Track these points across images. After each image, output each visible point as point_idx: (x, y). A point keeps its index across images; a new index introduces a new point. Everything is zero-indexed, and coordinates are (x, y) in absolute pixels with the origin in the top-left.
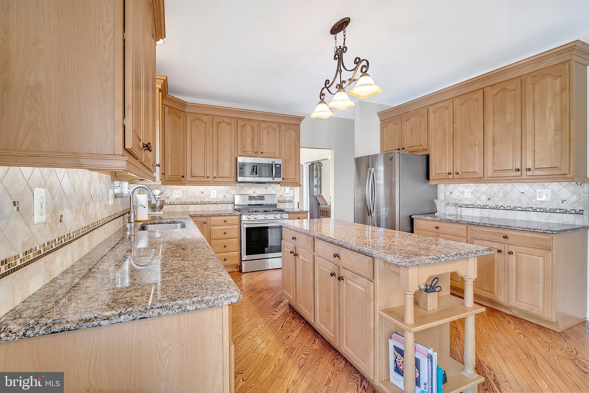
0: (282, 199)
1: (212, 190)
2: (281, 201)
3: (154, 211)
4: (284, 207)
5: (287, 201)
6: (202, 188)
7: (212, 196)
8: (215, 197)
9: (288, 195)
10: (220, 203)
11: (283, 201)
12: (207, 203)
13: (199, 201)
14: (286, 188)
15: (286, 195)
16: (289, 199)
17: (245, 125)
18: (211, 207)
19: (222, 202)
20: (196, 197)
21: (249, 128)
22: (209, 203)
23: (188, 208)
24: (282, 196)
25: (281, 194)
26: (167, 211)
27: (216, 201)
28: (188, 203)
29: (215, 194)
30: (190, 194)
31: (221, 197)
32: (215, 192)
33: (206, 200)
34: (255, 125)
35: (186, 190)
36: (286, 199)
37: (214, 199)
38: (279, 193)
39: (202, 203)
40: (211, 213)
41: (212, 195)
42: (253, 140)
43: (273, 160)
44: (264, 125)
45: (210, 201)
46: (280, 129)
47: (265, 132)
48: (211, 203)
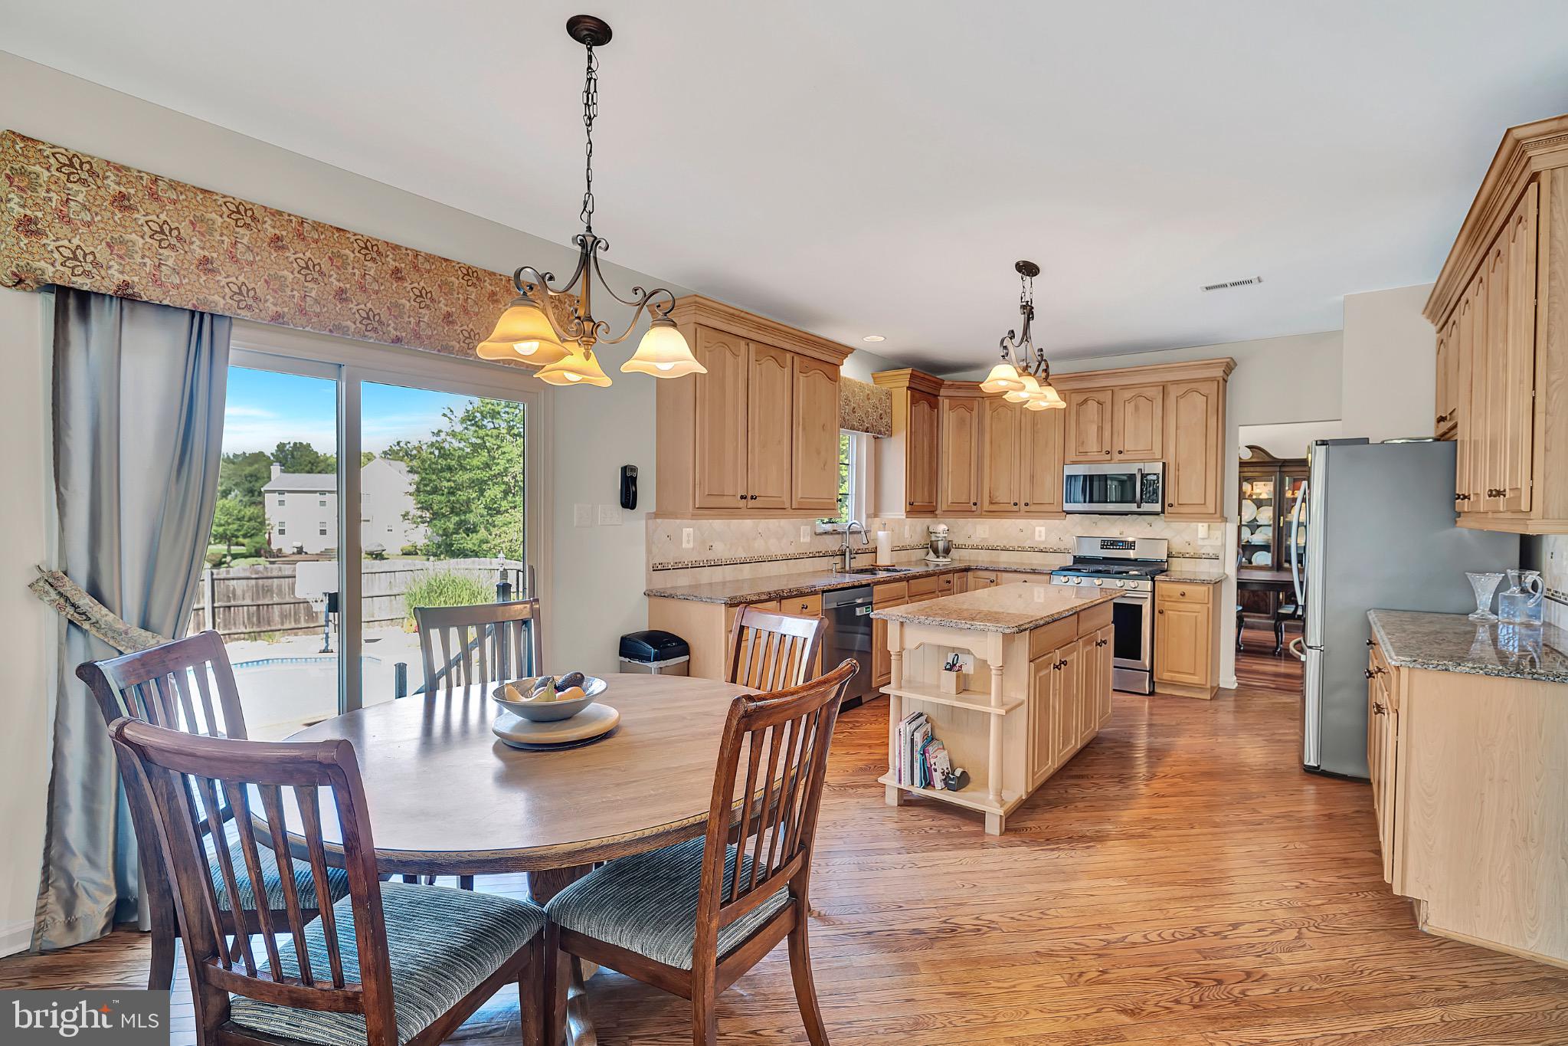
0: (1190, 550)
1: (1037, 526)
2: (1187, 556)
3: (938, 557)
4: (1196, 569)
5: (1204, 556)
6: (1021, 523)
7: (1037, 538)
8: (1043, 538)
9: (1206, 542)
10: (1051, 550)
11: (1192, 554)
12: (1029, 549)
13: (1015, 545)
14: (1200, 525)
15: (1200, 543)
16: (1211, 552)
17: (1086, 401)
18: (1035, 557)
19: (1057, 549)
20: (1011, 538)
21: (1092, 406)
22: (1032, 550)
23: (998, 555)
24: (1190, 545)
25: (1187, 539)
26: (968, 558)
27: (1044, 546)
28: (999, 548)
29: (1043, 534)
30: (1004, 534)
31: (1053, 543)
32: (1043, 529)
33: (1027, 544)
34: (1106, 397)
35: (999, 527)
36: (1203, 551)
37: (1043, 542)
38: (1182, 535)
39: (1020, 549)
40: (1002, 566)
41: (1037, 533)
42: (1101, 429)
43: (1141, 465)
44: (1128, 394)
45: (1034, 546)
46: (1165, 398)
47: (1130, 408)
48: (1036, 550)
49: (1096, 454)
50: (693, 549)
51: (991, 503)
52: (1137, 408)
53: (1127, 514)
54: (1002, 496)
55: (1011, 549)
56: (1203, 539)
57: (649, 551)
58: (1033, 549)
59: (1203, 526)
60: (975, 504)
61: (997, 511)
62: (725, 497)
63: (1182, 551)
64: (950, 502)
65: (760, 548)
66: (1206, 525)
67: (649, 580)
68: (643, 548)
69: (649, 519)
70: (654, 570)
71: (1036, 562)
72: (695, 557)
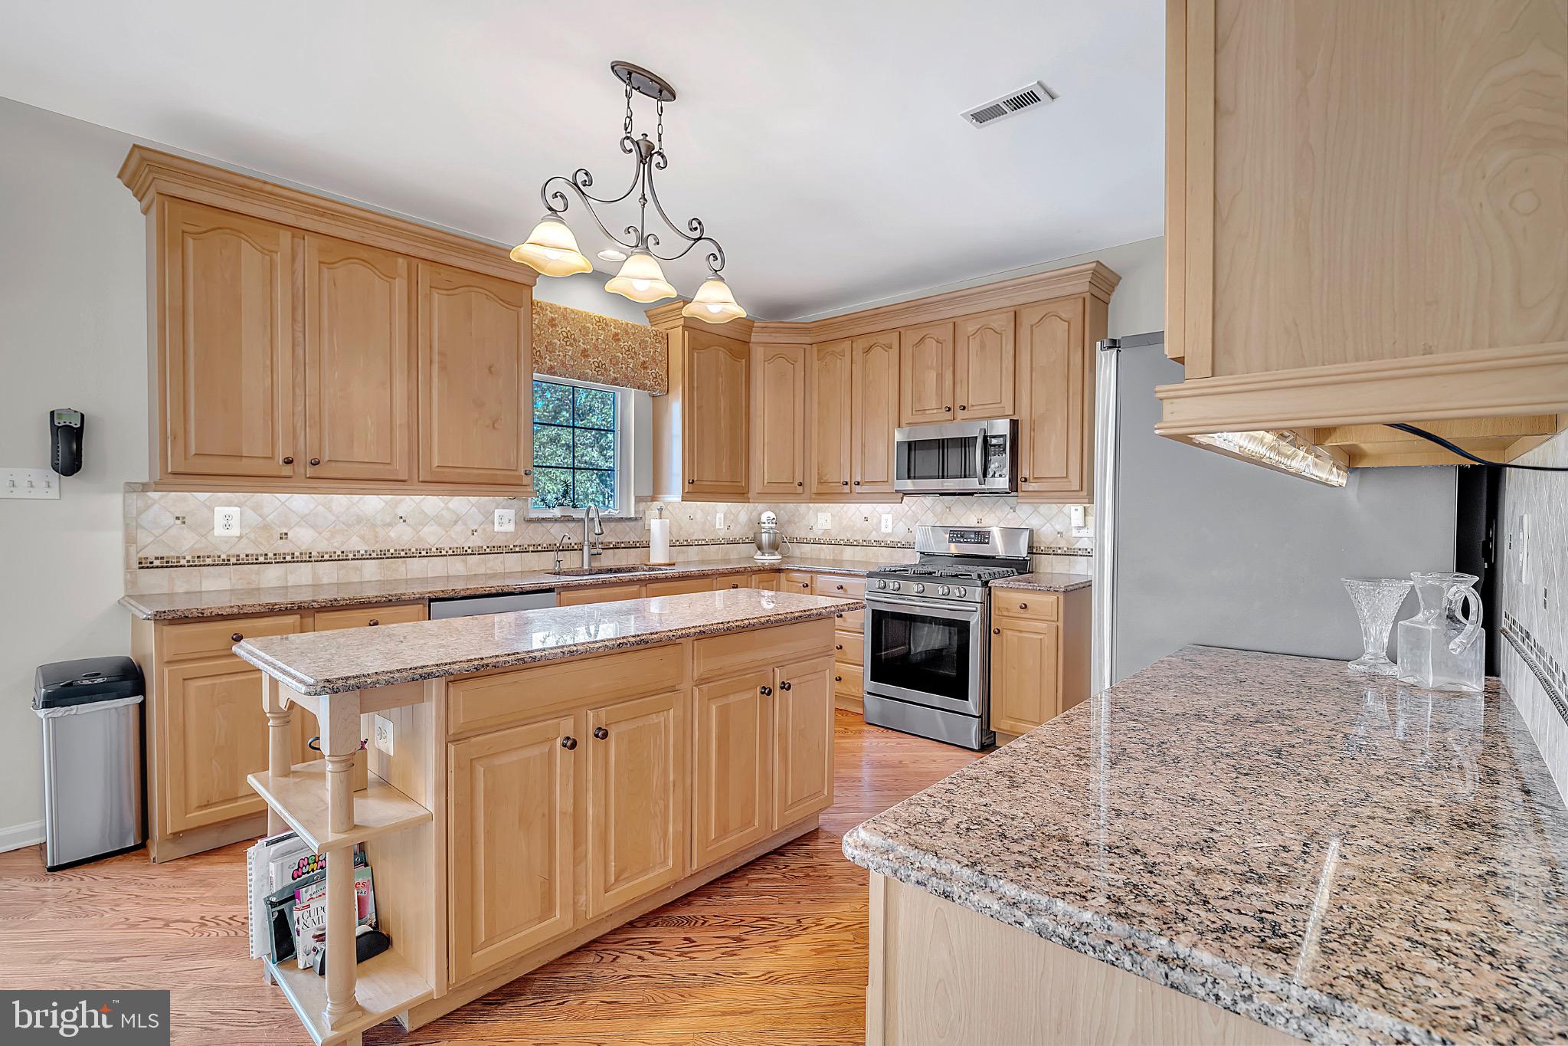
0: (1063, 544)
1: (883, 513)
2: (1059, 552)
4: (1069, 571)
5: (1080, 553)
6: (866, 508)
7: (884, 530)
8: (889, 530)
9: (1081, 533)
10: (899, 545)
11: (1065, 549)
12: (875, 544)
13: (859, 537)
14: (1073, 507)
15: (1075, 533)
16: (1088, 545)
17: (922, 340)
18: (881, 554)
19: (903, 543)
20: (855, 528)
21: (930, 346)
23: (841, 552)
24: (1061, 537)
25: (1058, 528)
26: (809, 556)
27: (892, 540)
28: (842, 543)
29: (890, 524)
30: (845, 523)
31: (901, 532)
32: (889, 518)
33: (874, 536)
34: (946, 332)
35: (839, 514)
36: (1078, 546)
37: (887, 535)
38: (1052, 523)
39: (865, 543)
41: (883, 525)
42: (940, 377)
43: (984, 424)
44: (971, 328)
45: (880, 539)
46: (1018, 327)
47: (974, 346)
48: (883, 544)
49: (935, 411)
50: (240, 537)
51: (820, 483)
52: (983, 346)
53: (972, 494)
54: (832, 476)
55: (855, 543)
56: (1079, 528)
57: (130, 540)
58: (879, 544)
59: (1076, 510)
60: (800, 484)
61: (828, 493)
62: (244, 459)
63: (1052, 546)
64: (766, 482)
65: (400, 536)
66: (1080, 508)
67: (131, 583)
68: (118, 536)
69: (127, 492)
70: (140, 568)
71: (883, 561)
72: (243, 549)
